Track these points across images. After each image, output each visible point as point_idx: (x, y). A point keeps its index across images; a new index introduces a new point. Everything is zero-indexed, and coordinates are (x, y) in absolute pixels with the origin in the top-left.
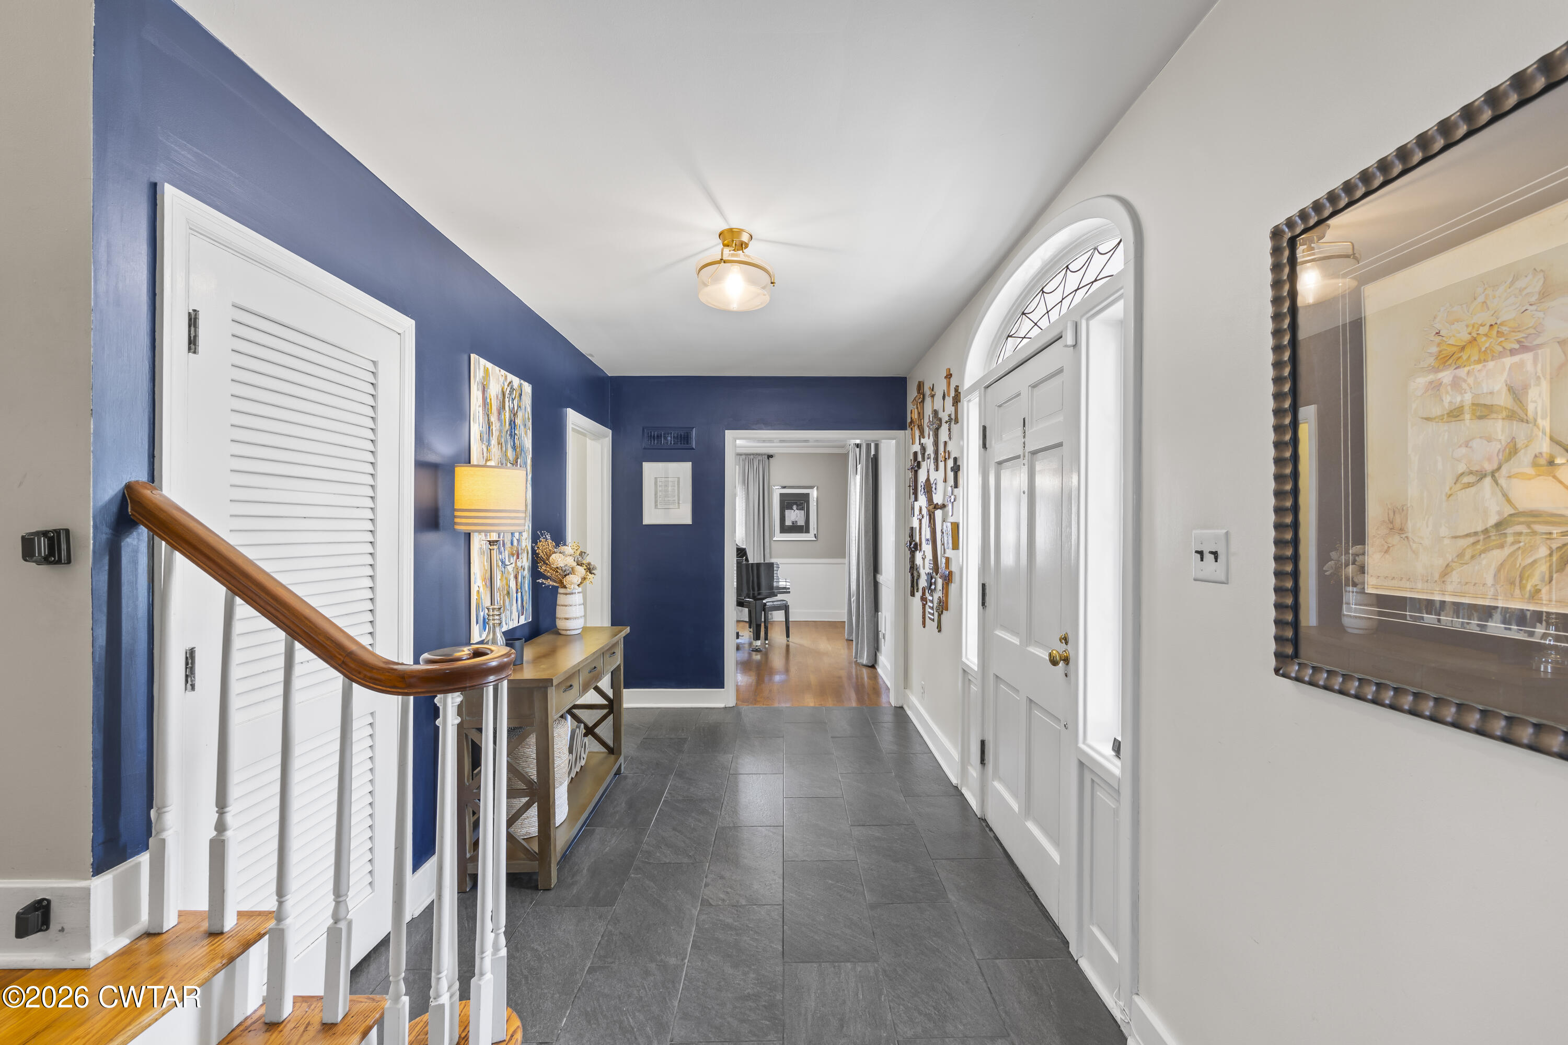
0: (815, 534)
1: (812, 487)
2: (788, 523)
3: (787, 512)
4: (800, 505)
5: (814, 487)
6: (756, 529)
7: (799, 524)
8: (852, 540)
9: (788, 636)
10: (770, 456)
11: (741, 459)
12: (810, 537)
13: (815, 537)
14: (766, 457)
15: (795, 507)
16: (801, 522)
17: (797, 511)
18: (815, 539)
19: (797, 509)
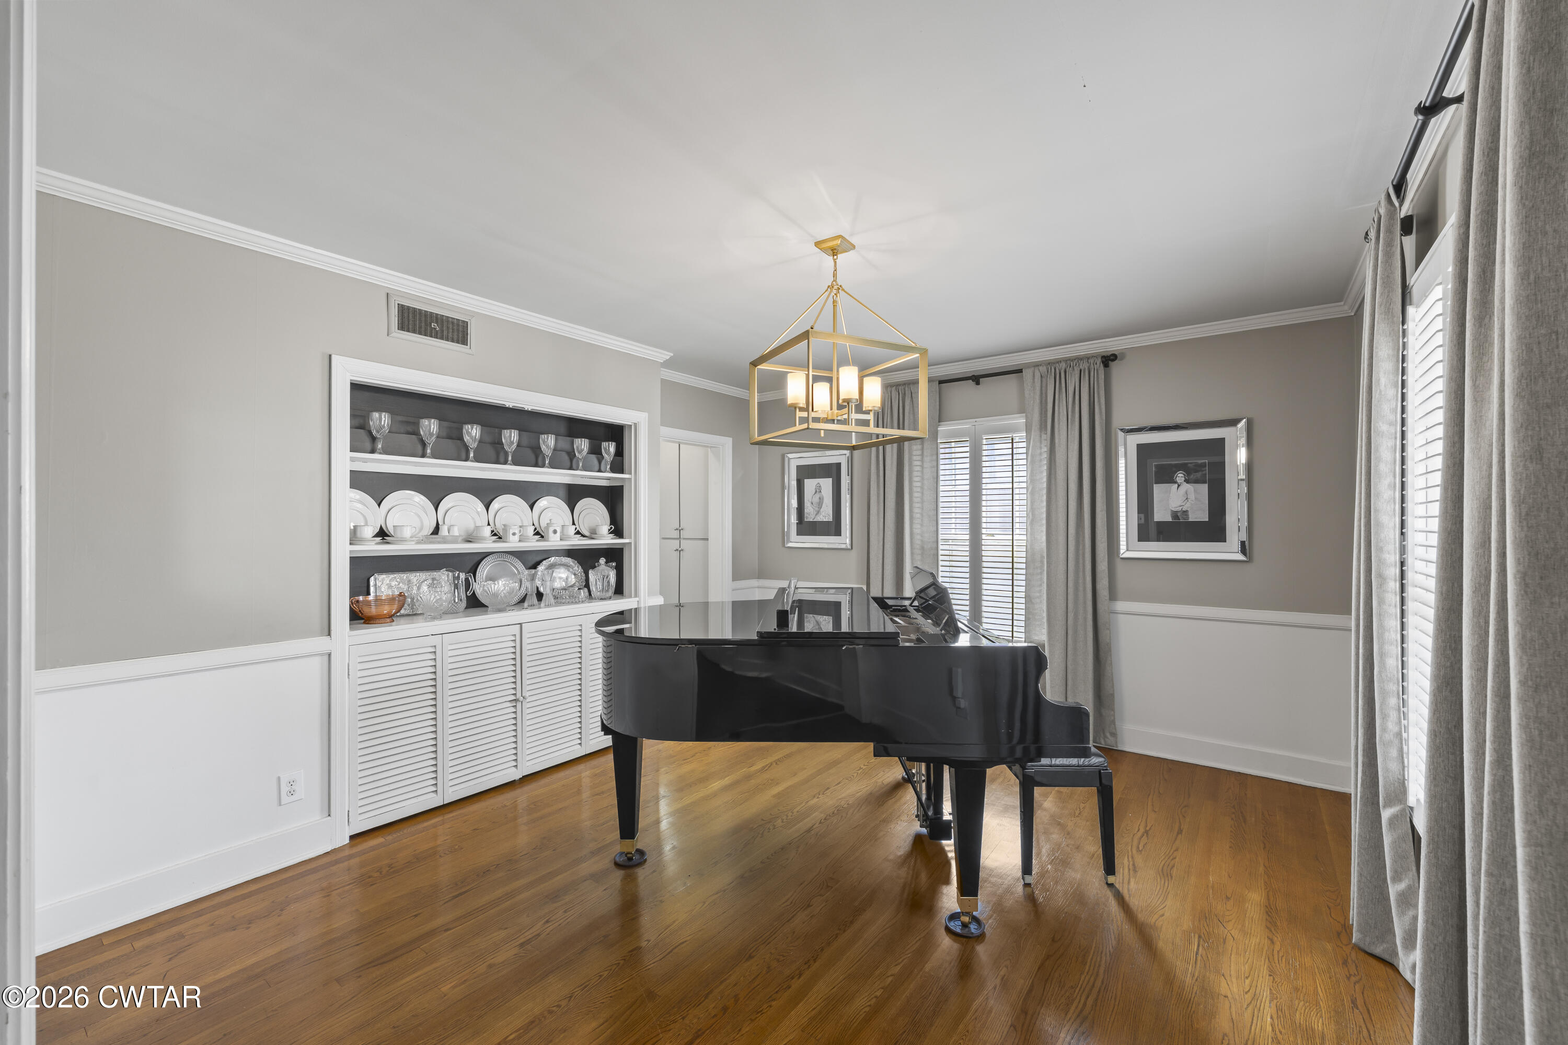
0: (1243, 543)
1: (1233, 422)
2: (1161, 514)
3: (1158, 490)
4: (1196, 471)
5: (1238, 421)
6: (1072, 531)
7: (1192, 518)
8: (1381, 561)
9: (1110, 869)
10: (1108, 360)
11: (1038, 375)
12: (1229, 551)
13: (1243, 550)
14: (1099, 361)
15: (1180, 477)
16: (1199, 514)
17: (1186, 486)
18: (1241, 557)
19: (1187, 481)
